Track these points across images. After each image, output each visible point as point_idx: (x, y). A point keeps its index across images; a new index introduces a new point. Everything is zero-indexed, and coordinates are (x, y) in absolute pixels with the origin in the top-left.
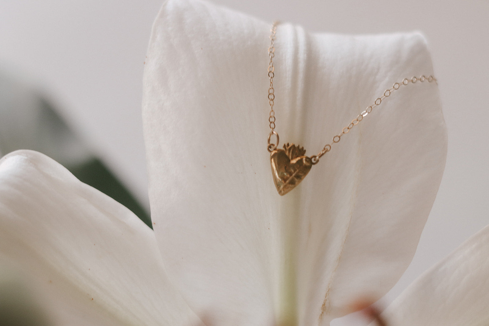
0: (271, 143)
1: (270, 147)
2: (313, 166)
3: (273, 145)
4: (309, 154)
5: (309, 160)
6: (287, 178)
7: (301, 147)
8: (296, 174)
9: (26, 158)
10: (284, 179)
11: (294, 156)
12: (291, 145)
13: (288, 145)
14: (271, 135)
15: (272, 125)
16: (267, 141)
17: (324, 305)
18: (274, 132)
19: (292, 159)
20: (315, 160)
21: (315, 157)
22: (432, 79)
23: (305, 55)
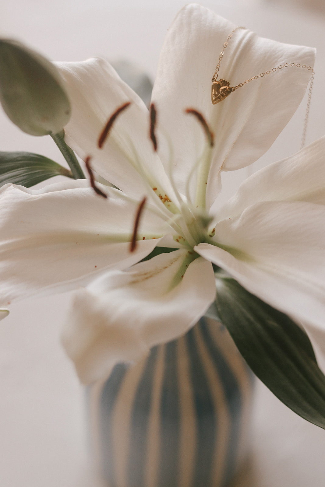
0: (214, 77)
1: (213, 79)
2: (232, 92)
3: (215, 78)
4: (231, 86)
5: (230, 89)
6: (217, 95)
7: (228, 82)
8: (222, 94)
9: (97, 60)
10: (215, 95)
11: (224, 85)
12: (223, 79)
13: (222, 79)
14: (215, 74)
15: (217, 69)
16: (213, 76)
17: (222, 166)
18: (217, 73)
19: (222, 86)
20: (233, 89)
21: (233, 88)
22: (311, 69)
23: (246, 42)
